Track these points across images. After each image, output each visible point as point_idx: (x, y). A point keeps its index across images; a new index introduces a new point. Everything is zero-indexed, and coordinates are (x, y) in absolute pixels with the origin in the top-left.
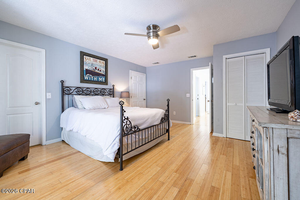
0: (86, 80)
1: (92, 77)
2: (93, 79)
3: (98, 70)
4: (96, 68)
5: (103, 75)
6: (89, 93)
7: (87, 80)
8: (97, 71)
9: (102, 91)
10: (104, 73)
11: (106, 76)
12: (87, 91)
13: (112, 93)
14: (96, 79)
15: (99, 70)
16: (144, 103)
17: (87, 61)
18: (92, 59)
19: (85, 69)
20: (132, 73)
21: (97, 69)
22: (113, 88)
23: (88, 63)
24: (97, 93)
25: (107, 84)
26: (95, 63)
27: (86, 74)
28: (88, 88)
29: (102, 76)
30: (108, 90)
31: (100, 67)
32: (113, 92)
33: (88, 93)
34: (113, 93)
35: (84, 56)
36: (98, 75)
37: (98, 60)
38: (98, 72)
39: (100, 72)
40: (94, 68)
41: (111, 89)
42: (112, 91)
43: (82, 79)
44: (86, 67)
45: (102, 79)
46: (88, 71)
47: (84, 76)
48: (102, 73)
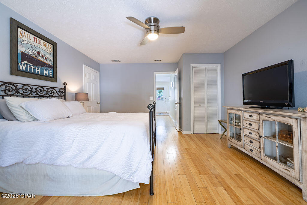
0: (22, 71)
1: (33, 67)
2: (35, 71)
3: (42, 57)
4: (39, 53)
5: (49, 66)
6: (29, 94)
7: (24, 72)
8: (40, 58)
9: (49, 90)
10: (51, 64)
11: (54, 67)
12: (24, 91)
13: (62, 94)
14: (39, 71)
15: (44, 58)
16: (98, 107)
17: (24, 38)
18: (32, 36)
19: (19, 52)
20: (86, 69)
21: (41, 55)
22: (65, 86)
23: (25, 42)
24: (42, 94)
25: (56, 81)
26: (37, 45)
27: (22, 61)
28: (25, 85)
29: (48, 68)
30: (57, 90)
31: (45, 53)
32: (65, 92)
33: (26, 94)
34: (64, 94)
35: (19, 29)
36: (43, 65)
37: (42, 42)
38: (42, 60)
39: (45, 61)
40: (36, 53)
41: (61, 89)
42: (63, 91)
43: (15, 67)
44: (21, 49)
45: (48, 72)
46: (25, 57)
47: (18, 64)
48: (48, 62)
